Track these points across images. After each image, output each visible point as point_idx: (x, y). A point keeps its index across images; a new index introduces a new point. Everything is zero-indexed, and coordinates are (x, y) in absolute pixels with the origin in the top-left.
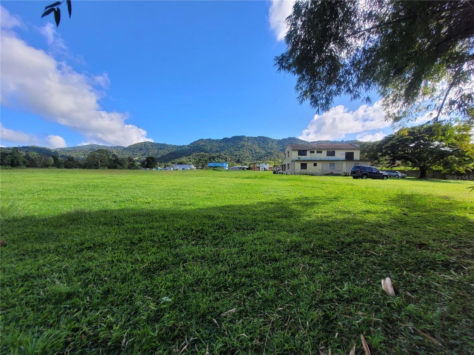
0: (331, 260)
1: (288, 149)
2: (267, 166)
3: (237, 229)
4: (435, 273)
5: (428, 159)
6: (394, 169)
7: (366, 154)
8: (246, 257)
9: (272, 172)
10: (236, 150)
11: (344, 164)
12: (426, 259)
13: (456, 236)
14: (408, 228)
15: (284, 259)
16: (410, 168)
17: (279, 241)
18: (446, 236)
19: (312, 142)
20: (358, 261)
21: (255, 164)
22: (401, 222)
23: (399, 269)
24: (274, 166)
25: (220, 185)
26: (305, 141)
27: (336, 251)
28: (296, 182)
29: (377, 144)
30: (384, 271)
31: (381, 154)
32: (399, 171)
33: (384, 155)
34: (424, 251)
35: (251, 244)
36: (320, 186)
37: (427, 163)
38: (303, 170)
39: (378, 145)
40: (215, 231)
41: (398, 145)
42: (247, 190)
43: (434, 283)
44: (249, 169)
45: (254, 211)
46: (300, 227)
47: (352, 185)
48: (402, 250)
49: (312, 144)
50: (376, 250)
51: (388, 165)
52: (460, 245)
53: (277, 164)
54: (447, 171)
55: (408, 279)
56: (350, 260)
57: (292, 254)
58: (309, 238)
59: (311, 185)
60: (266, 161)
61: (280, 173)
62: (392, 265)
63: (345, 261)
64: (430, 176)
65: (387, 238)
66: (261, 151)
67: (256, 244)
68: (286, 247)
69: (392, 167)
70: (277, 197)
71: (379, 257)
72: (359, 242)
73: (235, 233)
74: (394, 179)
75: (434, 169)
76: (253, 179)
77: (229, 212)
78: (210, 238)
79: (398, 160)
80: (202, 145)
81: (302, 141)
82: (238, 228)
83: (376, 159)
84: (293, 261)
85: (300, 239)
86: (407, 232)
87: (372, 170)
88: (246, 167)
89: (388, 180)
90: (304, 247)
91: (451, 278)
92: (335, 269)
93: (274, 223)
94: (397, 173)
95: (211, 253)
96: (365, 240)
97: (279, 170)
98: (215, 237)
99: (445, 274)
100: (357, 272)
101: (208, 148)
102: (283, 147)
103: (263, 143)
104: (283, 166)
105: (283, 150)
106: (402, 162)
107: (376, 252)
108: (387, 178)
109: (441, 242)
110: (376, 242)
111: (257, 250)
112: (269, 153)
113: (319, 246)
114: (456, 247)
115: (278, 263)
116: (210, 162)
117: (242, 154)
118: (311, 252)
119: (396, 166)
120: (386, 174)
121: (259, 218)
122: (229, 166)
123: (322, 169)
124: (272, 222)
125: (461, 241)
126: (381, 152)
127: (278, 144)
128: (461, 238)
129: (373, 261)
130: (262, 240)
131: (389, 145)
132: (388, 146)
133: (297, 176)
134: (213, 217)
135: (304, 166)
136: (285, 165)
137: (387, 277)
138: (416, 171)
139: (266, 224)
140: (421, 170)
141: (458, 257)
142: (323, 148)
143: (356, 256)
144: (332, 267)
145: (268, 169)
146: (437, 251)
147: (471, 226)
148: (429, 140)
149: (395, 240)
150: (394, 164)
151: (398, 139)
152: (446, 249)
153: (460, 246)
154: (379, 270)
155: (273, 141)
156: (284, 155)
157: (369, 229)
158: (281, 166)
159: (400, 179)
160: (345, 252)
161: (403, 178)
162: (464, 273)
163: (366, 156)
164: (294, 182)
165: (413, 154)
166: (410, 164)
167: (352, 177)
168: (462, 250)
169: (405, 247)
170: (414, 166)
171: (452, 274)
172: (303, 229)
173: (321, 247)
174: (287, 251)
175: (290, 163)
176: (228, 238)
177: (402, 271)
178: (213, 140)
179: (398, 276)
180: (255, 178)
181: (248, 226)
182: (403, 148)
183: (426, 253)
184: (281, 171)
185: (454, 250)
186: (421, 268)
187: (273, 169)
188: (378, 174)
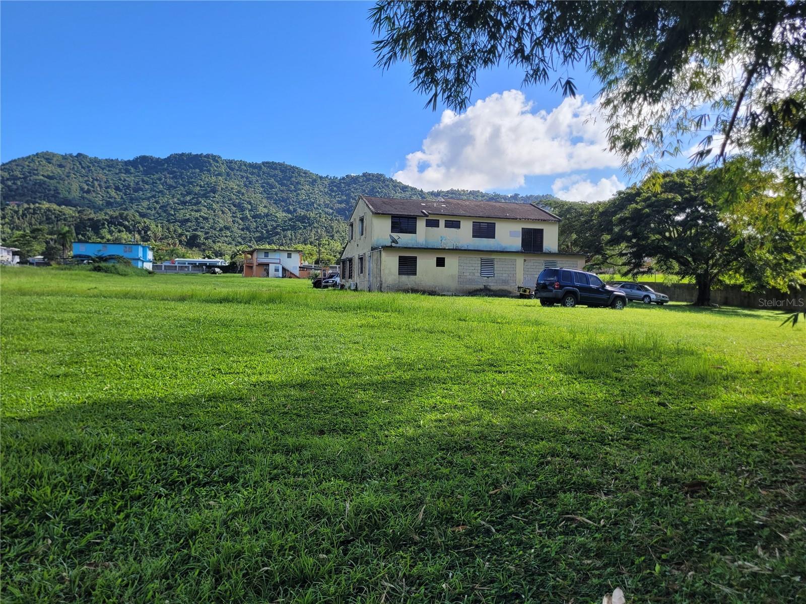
0: (471, 555)
1: (362, 209)
2: (294, 263)
3: (172, 485)
4: (723, 558)
5: (714, 256)
6: (641, 279)
7: (574, 236)
8: (198, 583)
9: (310, 282)
10: (184, 203)
11: (520, 261)
12: (705, 524)
13: (767, 455)
14: (668, 441)
15: (330, 572)
16: (674, 279)
17: (317, 514)
18: (748, 456)
19: (432, 193)
20: (546, 550)
21: (251, 253)
22: (652, 425)
23: (644, 561)
24: (317, 262)
25: (117, 324)
26: (413, 189)
27: (487, 525)
28: (383, 317)
29: (601, 210)
30: (609, 570)
31: (609, 237)
32: (650, 284)
33: (615, 241)
34: (702, 501)
35: (219, 537)
36: (451, 328)
37: (714, 265)
38: (404, 278)
39: (602, 214)
40: (81, 502)
41: (648, 215)
42: (217, 342)
43: (721, 587)
44: (231, 268)
45: (238, 416)
46: (389, 461)
47: (537, 323)
48: (652, 505)
49: (434, 199)
50: (590, 513)
51: (625, 269)
52: (774, 479)
53: (325, 256)
54: (753, 288)
55: (663, 585)
56: (525, 549)
57: (359, 551)
58: (412, 492)
59: (426, 324)
60: (289, 245)
61: (335, 285)
62: (629, 550)
63: (511, 553)
64: (719, 299)
65: (619, 475)
66: (273, 210)
67: (237, 533)
68: (340, 531)
69: (635, 275)
70: (320, 364)
71: (598, 530)
72: (549, 490)
73: (163, 500)
74: (638, 306)
75: (727, 282)
76: (241, 306)
77: (144, 426)
78: (59, 530)
79: (648, 255)
80: (49, 177)
81: (405, 188)
82: (174, 482)
83: (599, 250)
84: (359, 575)
85: (384, 499)
86: (665, 453)
87: (588, 282)
88: (219, 261)
89: (626, 309)
90: (398, 524)
91: (756, 568)
92: (483, 585)
93: (307, 454)
94: (647, 290)
95: (58, 587)
96: (565, 486)
97: (331, 276)
98: (77, 523)
99: (744, 560)
100: (542, 585)
101: (74, 187)
102: (347, 202)
103: (282, 184)
104: (344, 262)
105: (346, 213)
106: (658, 262)
107: (589, 518)
108: (624, 305)
109: (737, 475)
110: (591, 488)
111: (239, 555)
112: (303, 219)
113: (440, 517)
114: (768, 483)
115: (311, 590)
116: (80, 241)
117: (206, 219)
118: (417, 538)
119: (643, 273)
120: (622, 293)
121: (256, 439)
122: (157, 259)
123: (460, 277)
124: (298, 449)
125: (777, 467)
126: (610, 231)
127: (332, 191)
128: (777, 460)
129: (582, 546)
130: (262, 515)
131: (626, 213)
132: (627, 218)
133: (386, 297)
134: (78, 446)
135: (408, 265)
136: (351, 260)
137: (615, 588)
138: (688, 287)
139: (279, 458)
140: (698, 283)
141: (770, 511)
142: (462, 212)
143: (541, 535)
144: (474, 579)
145: (297, 272)
146: (728, 498)
147: (796, 427)
148: (714, 207)
149: (637, 478)
150: (638, 265)
151: (649, 198)
152: (746, 491)
153: (775, 481)
154: (598, 569)
155: (314, 181)
156: (348, 228)
157: (575, 450)
158: (338, 263)
159: (653, 307)
160: (511, 526)
161: (660, 303)
162: (781, 551)
163: (575, 243)
164: (375, 314)
165: (681, 241)
166: (676, 266)
167: (538, 302)
168: (778, 491)
169: (660, 496)
170: (683, 274)
171: (758, 557)
172: (397, 465)
173: (447, 519)
174: (342, 543)
175: (368, 254)
176: (132, 521)
177: (650, 565)
178: (95, 161)
179: (643, 579)
180: (248, 302)
181: (213, 469)
182: (659, 224)
183: (704, 506)
184: (338, 280)
185: (764, 493)
186: (693, 550)
187: (312, 272)
188: (601, 293)
